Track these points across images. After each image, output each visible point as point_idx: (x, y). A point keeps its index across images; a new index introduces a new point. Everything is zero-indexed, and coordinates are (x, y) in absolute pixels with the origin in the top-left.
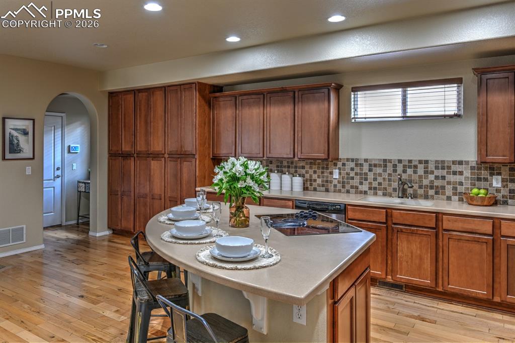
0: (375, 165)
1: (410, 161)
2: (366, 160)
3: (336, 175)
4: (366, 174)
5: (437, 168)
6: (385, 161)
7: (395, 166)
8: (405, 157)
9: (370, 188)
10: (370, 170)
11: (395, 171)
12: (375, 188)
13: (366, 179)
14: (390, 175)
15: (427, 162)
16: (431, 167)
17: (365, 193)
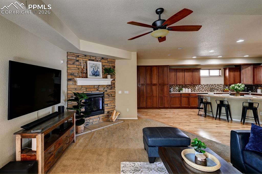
0: (205, 86)
2: (203, 85)
3: (197, 88)
4: (203, 87)
5: (217, 86)
6: (207, 84)
8: (211, 84)
9: (204, 90)
14: (208, 87)
15: (215, 84)
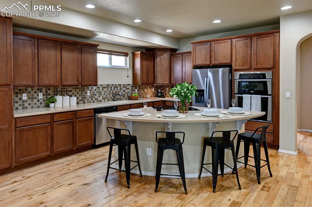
0: (105, 87)
1: (116, 85)
2: (101, 85)
3: (89, 94)
4: (101, 92)
5: (123, 87)
6: (108, 85)
7: (111, 87)
8: (114, 83)
9: (103, 99)
10: (103, 90)
11: (111, 89)
12: (104, 98)
13: (101, 94)
14: (109, 91)
15: (120, 85)
16: (122, 86)
17: (101, 101)
